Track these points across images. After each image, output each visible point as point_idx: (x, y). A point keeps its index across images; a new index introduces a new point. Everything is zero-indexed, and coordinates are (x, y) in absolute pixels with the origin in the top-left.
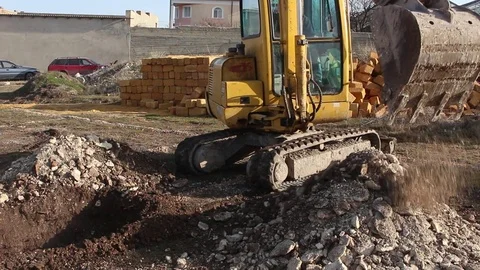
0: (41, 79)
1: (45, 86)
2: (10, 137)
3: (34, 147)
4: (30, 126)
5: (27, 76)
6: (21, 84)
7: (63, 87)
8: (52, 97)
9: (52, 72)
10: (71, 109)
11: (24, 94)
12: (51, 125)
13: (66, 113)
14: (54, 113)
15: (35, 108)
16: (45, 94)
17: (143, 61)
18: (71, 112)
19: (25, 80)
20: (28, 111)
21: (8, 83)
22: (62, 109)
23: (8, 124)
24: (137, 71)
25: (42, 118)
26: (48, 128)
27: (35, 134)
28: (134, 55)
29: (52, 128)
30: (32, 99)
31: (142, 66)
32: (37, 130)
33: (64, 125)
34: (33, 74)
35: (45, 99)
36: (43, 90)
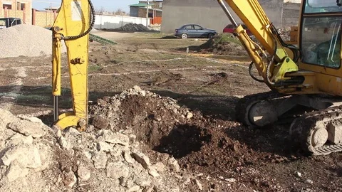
0: (218, 37)
1: (220, 43)
2: (196, 75)
3: (210, 84)
4: (209, 69)
5: (210, 35)
6: (204, 41)
7: (233, 44)
8: (224, 51)
9: (226, 34)
10: (237, 59)
11: (207, 48)
12: (223, 69)
13: (233, 62)
14: (225, 62)
15: (213, 57)
16: (220, 48)
17: (291, 27)
18: (237, 62)
19: (207, 38)
20: (208, 59)
21: (197, 40)
22: (231, 59)
23: (195, 67)
24: (286, 35)
25: (217, 64)
26: (221, 72)
27: (212, 75)
28: (285, 23)
29: (224, 72)
30: (211, 51)
31: (291, 32)
32: (214, 72)
33: (231, 70)
34: (213, 34)
35: (220, 52)
36: (219, 45)
